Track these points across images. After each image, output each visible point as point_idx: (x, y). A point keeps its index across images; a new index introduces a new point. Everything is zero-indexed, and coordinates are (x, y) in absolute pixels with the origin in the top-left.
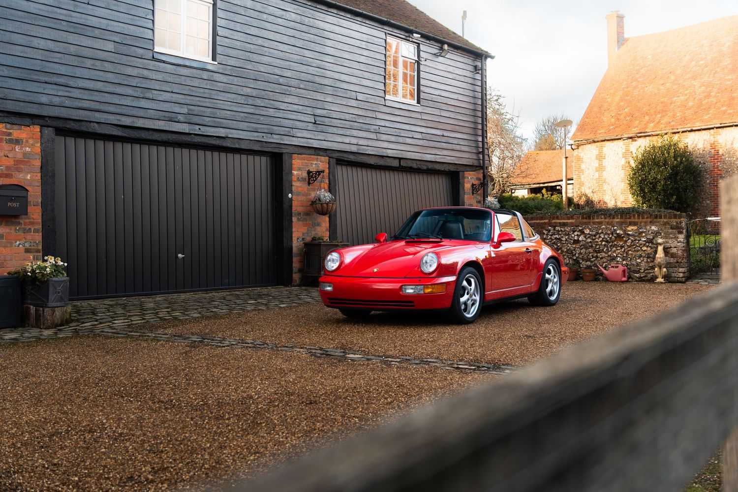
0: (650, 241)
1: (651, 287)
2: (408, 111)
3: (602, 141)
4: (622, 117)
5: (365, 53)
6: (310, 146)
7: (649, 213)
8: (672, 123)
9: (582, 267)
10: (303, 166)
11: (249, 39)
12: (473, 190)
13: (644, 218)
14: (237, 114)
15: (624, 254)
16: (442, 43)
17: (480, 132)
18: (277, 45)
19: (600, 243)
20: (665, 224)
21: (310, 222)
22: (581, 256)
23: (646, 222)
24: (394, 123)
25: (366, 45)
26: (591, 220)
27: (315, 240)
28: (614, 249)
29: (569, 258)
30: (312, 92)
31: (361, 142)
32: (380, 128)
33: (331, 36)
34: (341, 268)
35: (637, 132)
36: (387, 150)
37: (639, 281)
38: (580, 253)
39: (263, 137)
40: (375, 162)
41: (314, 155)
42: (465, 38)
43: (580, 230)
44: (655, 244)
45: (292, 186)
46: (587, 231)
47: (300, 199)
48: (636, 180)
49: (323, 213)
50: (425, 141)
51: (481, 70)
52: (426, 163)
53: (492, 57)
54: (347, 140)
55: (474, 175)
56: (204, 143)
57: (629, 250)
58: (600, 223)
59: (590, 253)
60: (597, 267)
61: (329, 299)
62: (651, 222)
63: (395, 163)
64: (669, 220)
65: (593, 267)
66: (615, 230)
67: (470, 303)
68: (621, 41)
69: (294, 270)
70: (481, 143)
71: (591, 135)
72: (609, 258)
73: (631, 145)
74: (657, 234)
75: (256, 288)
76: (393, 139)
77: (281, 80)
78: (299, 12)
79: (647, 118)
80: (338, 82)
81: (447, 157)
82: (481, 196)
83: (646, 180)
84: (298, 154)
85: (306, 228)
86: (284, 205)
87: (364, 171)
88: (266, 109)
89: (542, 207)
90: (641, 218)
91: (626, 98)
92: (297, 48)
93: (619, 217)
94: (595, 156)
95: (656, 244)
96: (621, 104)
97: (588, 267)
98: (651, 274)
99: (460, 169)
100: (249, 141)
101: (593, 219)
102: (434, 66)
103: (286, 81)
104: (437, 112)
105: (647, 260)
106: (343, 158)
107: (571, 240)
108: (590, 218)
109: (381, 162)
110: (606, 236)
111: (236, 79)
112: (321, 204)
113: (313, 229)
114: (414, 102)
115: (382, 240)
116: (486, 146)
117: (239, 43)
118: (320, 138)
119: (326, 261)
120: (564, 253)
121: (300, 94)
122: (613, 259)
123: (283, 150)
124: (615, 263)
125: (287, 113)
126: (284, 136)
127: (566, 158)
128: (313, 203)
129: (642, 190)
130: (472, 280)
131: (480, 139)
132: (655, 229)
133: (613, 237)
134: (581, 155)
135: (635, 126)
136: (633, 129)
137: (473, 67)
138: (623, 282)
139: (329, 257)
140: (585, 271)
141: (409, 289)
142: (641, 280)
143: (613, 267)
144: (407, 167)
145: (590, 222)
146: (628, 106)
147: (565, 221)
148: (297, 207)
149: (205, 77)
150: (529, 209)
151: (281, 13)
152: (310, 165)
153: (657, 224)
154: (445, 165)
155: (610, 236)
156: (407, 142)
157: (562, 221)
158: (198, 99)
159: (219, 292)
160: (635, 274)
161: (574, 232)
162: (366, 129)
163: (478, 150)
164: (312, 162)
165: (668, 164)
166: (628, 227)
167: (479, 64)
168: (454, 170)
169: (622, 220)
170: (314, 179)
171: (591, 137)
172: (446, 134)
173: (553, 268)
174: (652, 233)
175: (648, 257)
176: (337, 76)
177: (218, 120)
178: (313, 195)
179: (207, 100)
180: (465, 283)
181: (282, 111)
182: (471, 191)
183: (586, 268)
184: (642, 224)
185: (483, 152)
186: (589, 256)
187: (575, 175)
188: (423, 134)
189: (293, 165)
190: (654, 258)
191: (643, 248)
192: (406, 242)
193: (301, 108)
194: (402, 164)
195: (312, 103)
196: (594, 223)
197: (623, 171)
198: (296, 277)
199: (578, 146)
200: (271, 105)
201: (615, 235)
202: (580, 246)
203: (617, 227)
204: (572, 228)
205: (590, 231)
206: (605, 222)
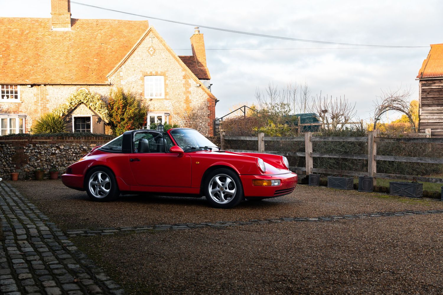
23: (101, 142)
38: (57, 162)
43: (56, 147)
46: (62, 147)
58: (72, 142)
59: (64, 161)
66: (82, 147)
93: (84, 138)
101: (66, 139)
107: (49, 153)
108: (63, 139)
110: (76, 150)
145: (64, 142)
147: (44, 140)
155: (79, 150)
157: (41, 140)
161: (52, 147)
166: (91, 145)
169: (86, 140)
184: (100, 143)
186: (63, 163)
196: (67, 142)
201: (82, 150)
202: (57, 157)
203: (83, 145)
204: (50, 145)
205: (64, 147)
206: (75, 141)
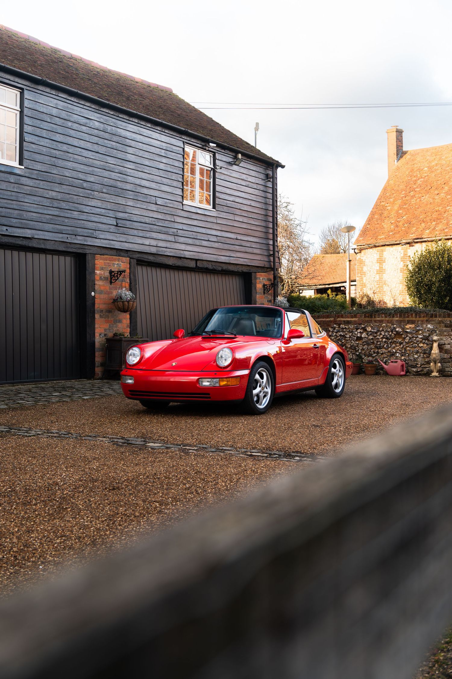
0: (426, 338)
1: (427, 380)
2: (204, 216)
3: (383, 246)
4: (401, 224)
5: (164, 160)
6: (112, 247)
7: (426, 313)
8: (446, 230)
9: (364, 362)
10: (105, 266)
11: (54, 145)
12: (264, 290)
13: (421, 317)
14: (43, 216)
15: (402, 350)
16: (237, 152)
17: (271, 236)
18: (81, 152)
19: (381, 340)
20: (440, 322)
21: (112, 319)
22: (363, 352)
23: (422, 321)
24: (192, 226)
25: (165, 153)
26: (373, 319)
27: (117, 336)
28: (394, 345)
29: (353, 354)
30: (115, 196)
31: (161, 244)
32: (179, 231)
33: (133, 143)
34: (142, 362)
35: (414, 238)
36: (184, 252)
37: (416, 375)
38: (363, 349)
39: (67, 238)
40: (173, 262)
41: (116, 256)
42: (257, 148)
43: (362, 328)
44: (430, 341)
45: (94, 284)
46: (369, 329)
47: (102, 297)
48: (413, 282)
49: (124, 311)
50: (220, 243)
51: (272, 178)
52: (221, 265)
53: (283, 167)
54: (147, 242)
55: (265, 276)
56: (11, 243)
57: (407, 347)
58: (381, 321)
59: (371, 349)
60: (378, 362)
61: (130, 391)
62: (427, 321)
63: (192, 264)
64: (444, 319)
65: (374, 362)
66: (395, 328)
67: (262, 395)
68: (400, 153)
69: (97, 364)
70: (272, 246)
71: (372, 240)
72: (389, 354)
73: (409, 250)
74: (432, 332)
75: (60, 381)
76: (190, 241)
77: (85, 185)
78: (102, 120)
79: (423, 224)
80: (139, 188)
81: (240, 259)
82: (271, 295)
83: (422, 282)
84: (100, 255)
85: (108, 324)
86: (87, 303)
87: (163, 271)
88: (69, 211)
89: (328, 306)
90: (418, 317)
91: (404, 206)
92: (100, 155)
93: (398, 316)
94: (376, 260)
95: (432, 341)
96: (400, 212)
97: (370, 362)
98: (427, 369)
99: (253, 270)
100: (53, 242)
101: (375, 317)
102: (229, 174)
103: (89, 186)
104: (231, 217)
105: (423, 355)
106: (143, 259)
107: (355, 337)
108: (371, 317)
109: (179, 263)
110: (386, 334)
111: (42, 183)
112: (123, 302)
113: (114, 325)
114: (210, 207)
115: (180, 336)
116: (276, 249)
117: (44, 149)
118: (121, 239)
119: (127, 355)
120: (348, 349)
121: (103, 198)
122: (393, 354)
123: (87, 250)
124: (395, 358)
125: (91, 216)
126: (87, 238)
127: (350, 261)
128: (115, 301)
129: (418, 291)
130: (264, 374)
131: (271, 242)
132: (431, 327)
133: (393, 334)
134: (363, 258)
135: (412, 232)
136: (411, 236)
137: (264, 175)
138: (401, 376)
139: (131, 352)
140: (367, 365)
141: (205, 381)
142: (418, 374)
143: (392, 362)
144: (203, 268)
145: (372, 321)
146: (406, 214)
147: (349, 319)
148: (99, 304)
149: (12, 181)
150: (316, 308)
151: (84, 121)
152: (112, 265)
153: (433, 322)
154: (238, 267)
155: (390, 333)
156: (203, 245)
157: (346, 319)
158: (6, 201)
159: (25, 385)
160: (413, 369)
161: (357, 329)
162: (165, 231)
163: (269, 253)
164: (114, 262)
165: (442, 267)
166: (406, 325)
167: (270, 173)
168: (247, 271)
169: (401, 319)
170: (116, 278)
171: (372, 242)
172: (239, 237)
173: (338, 362)
174: (428, 331)
175: (424, 353)
176: (138, 182)
177: (25, 221)
178: (114, 293)
179: (14, 202)
180: (257, 377)
181: (85, 213)
182: (263, 291)
183: (368, 363)
184: (419, 322)
185: (274, 255)
186: (370, 351)
187: (358, 277)
188: (218, 237)
189: (96, 265)
190: (430, 354)
191: (420, 345)
192: (203, 338)
193: (103, 211)
194: (198, 265)
195: (114, 207)
196: (375, 321)
197: (402, 273)
198: (98, 370)
199: (361, 250)
200: (75, 208)
201: (395, 333)
202: (363, 343)
203: (397, 325)
204: (356, 326)
205: (372, 329)
206: (386, 320)
